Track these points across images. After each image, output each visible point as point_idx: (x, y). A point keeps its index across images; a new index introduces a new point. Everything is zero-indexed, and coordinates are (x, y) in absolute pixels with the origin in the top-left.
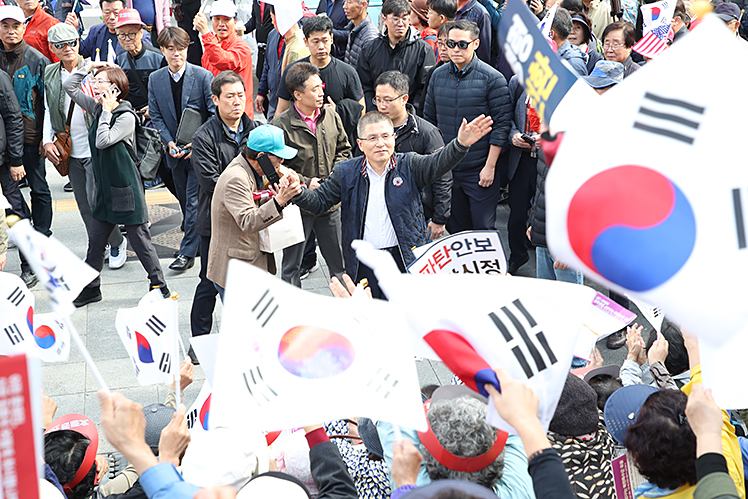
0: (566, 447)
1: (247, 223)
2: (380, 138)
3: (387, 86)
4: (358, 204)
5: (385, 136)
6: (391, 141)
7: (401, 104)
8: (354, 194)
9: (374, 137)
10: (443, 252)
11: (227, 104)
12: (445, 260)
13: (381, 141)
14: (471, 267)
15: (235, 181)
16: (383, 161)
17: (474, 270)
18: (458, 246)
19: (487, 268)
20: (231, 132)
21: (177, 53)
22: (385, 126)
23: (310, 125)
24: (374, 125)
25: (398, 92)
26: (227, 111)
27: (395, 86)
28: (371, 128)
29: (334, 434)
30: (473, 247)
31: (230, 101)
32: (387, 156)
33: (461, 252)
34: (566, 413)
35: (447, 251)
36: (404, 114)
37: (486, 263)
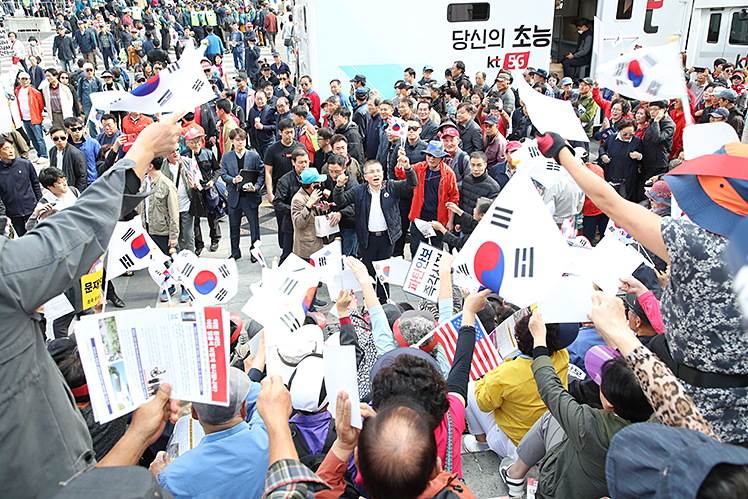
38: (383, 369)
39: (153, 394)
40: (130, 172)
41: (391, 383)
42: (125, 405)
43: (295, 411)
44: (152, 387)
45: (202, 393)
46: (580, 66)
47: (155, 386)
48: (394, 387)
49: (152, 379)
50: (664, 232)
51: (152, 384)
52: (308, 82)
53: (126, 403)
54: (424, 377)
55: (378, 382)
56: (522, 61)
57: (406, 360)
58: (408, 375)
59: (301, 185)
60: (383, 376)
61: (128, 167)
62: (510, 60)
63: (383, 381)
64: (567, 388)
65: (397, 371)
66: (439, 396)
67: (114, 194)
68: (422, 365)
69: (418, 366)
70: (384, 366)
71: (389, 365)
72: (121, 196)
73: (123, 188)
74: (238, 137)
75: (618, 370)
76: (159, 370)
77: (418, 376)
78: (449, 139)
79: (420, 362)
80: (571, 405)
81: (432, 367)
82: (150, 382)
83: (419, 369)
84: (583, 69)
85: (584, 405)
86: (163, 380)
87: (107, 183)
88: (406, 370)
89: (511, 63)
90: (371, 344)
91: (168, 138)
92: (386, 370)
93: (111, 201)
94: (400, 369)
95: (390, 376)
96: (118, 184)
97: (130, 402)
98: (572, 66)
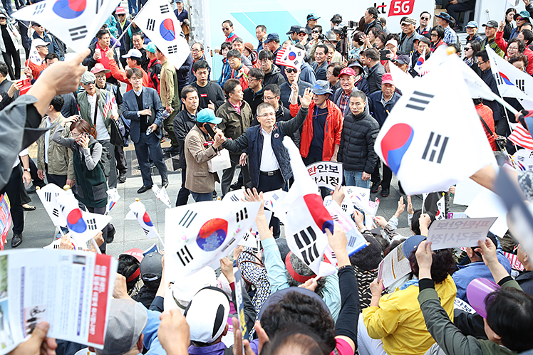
0: (364, 276)
1: (199, 159)
2: (269, 116)
3: (270, 91)
4: (258, 148)
5: (271, 114)
6: (274, 117)
7: (276, 101)
8: (256, 143)
9: (266, 115)
10: (313, 169)
11: (190, 103)
12: (313, 172)
13: (270, 117)
14: (325, 179)
15: (192, 138)
16: (271, 126)
17: (325, 180)
18: (320, 167)
19: (332, 181)
20: (192, 116)
21: (138, 80)
22: (271, 110)
23: (237, 110)
24: (266, 109)
25: (275, 95)
26: (190, 106)
27: (273, 91)
28: (264, 111)
29: (247, 260)
30: (328, 169)
31: (191, 101)
32: (272, 124)
33: (321, 170)
34: (365, 259)
35: (315, 169)
36: (278, 105)
37: (332, 178)
38: (270, 306)
39: (30, 333)
40: (31, 107)
41: (278, 319)
42: (7, 344)
43: (193, 342)
44: (30, 327)
45: (78, 334)
46: (464, 11)
47: (32, 325)
48: (281, 323)
49: (30, 317)
50: (521, 180)
51: (29, 324)
52: (229, 27)
53: (8, 342)
54: (311, 314)
55: (266, 318)
56: (408, 7)
57: (294, 298)
58: (294, 311)
59: (195, 123)
60: (271, 313)
61: (29, 102)
62: (396, 7)
63: (270, 318)
64: (452, 321)
65: (284, 307)
66: (326, 334)
67: (15, 128)
68: (310, 302)
69: (305, 303)
70: (273, 303)
71: (276, 302)
72: (22, 129)
73: (24, 122)
74: (134, 75)
75: (504, 302)
76: (40, 309)
77: (305, 312)
78: (345, 77)
79: (307, 300)
80: (456, 337)
81: (319, 305)
82: (29, 321)
83: (306, 306)
84: (467, 14)
85: (468, 337)
86: (42, 319)
87: (8, 117)
88: (294, 307)
89: (397, 9)
90: (264, 279)
91: (71, 79)
92: (274, 306)
93: (12, 134)
94: (288, 305)
95: (277, 312)
96: (19, 118)
97: (11, 342)
98: (456, 12)
